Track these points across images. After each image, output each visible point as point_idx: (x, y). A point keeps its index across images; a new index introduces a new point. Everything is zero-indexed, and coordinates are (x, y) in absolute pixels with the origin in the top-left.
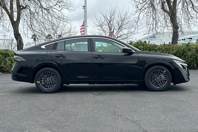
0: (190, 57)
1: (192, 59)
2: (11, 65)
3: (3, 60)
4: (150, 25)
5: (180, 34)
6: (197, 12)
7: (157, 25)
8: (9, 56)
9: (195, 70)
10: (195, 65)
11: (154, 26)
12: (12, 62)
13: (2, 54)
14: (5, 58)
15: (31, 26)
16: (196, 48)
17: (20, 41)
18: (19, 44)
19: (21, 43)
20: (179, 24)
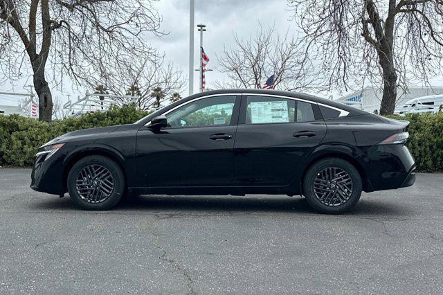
0: (420, 145)
1: (423, 148)
2: (22, 149)
3: (5, 137)
4: (332, 71)
5: (399, 92)
6: (441, 44)
7: (347, 71)
8: (19, 130)
9: (429, 172)
10: (430, 163)
11: (342, 72)
12: (24, 143)
13: (4, 125)
14: (11, 133)
15: (71, 65)
16: (433, 126)
17: (46, 98)
18: (43, 104)
19: (48, 102)
20: (399, 69)
